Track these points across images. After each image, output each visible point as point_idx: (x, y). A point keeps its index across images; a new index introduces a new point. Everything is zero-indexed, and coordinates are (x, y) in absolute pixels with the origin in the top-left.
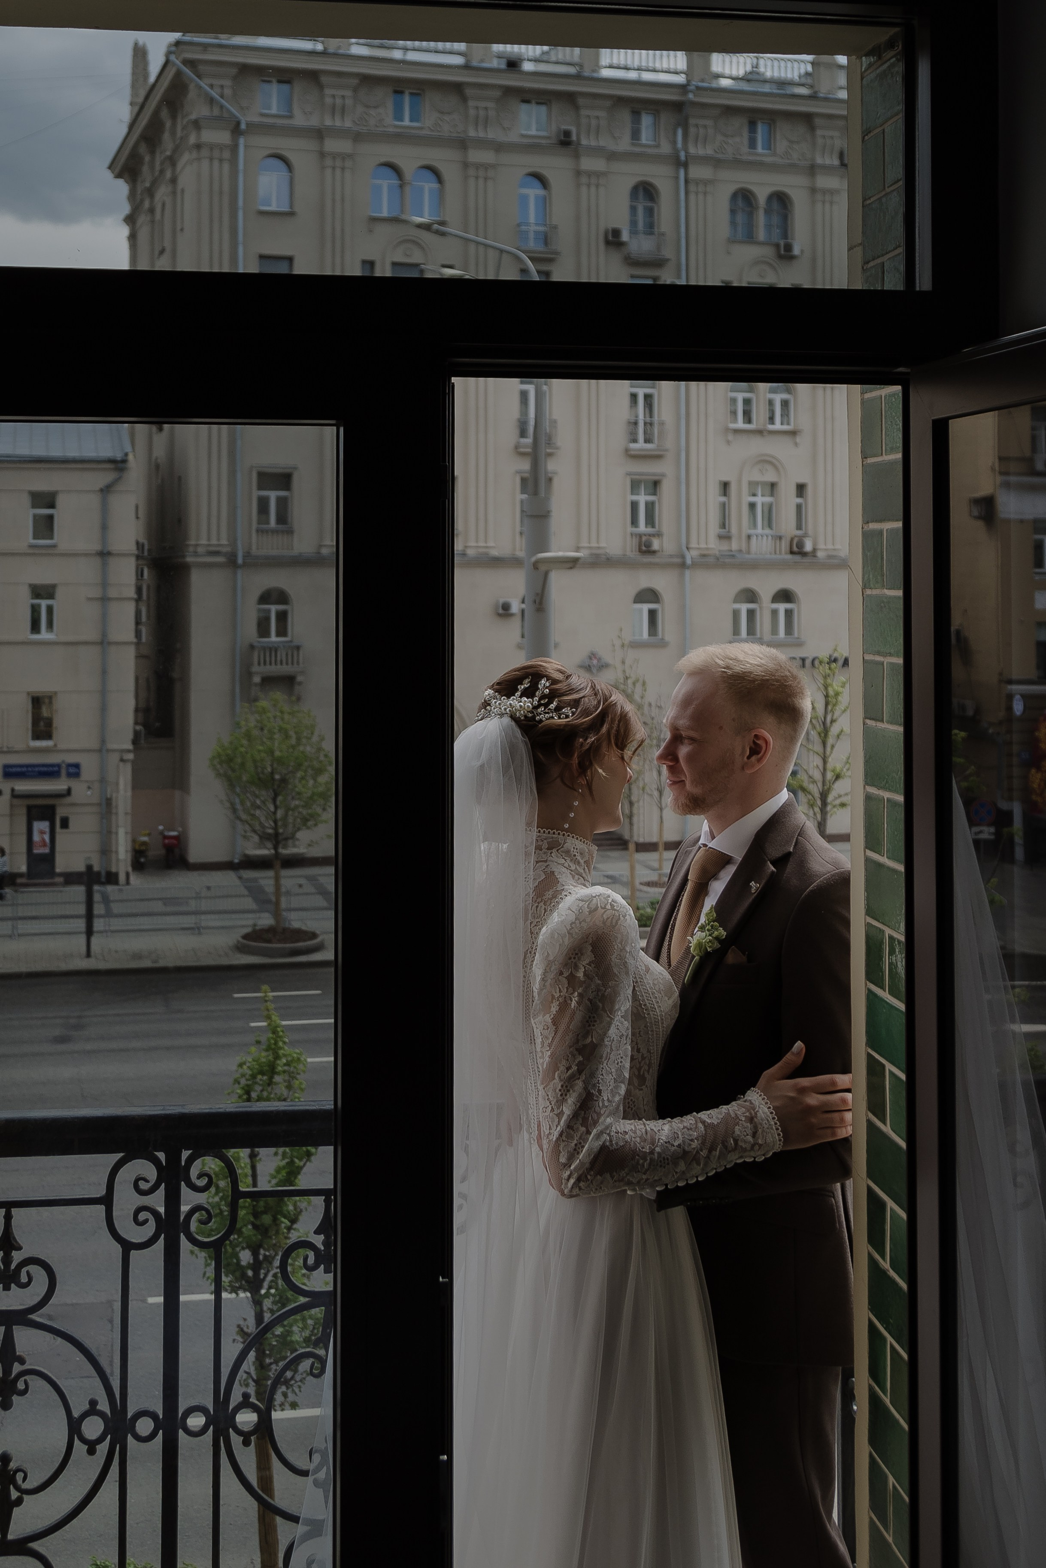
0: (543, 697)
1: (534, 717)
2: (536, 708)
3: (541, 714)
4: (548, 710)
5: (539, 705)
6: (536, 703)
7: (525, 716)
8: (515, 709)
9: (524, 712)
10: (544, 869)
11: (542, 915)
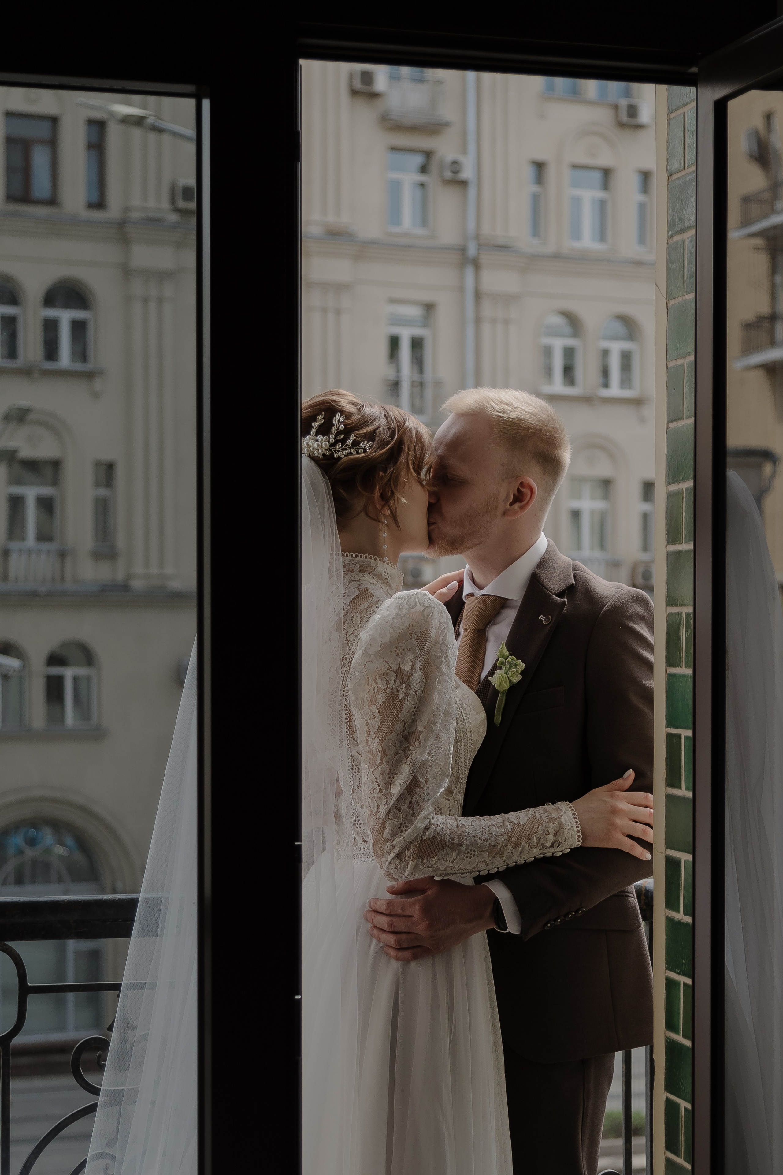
0: (339, 433)
1: (332, 454)
2: (333, 445)
3: (339, 451)
4: (346, 446)
5: (337, 442)
6: (332, 440)
7: (324, 455)
8: (313, 449)
9: (322, 451)
10: (357, 587)
11: (359, 624)
